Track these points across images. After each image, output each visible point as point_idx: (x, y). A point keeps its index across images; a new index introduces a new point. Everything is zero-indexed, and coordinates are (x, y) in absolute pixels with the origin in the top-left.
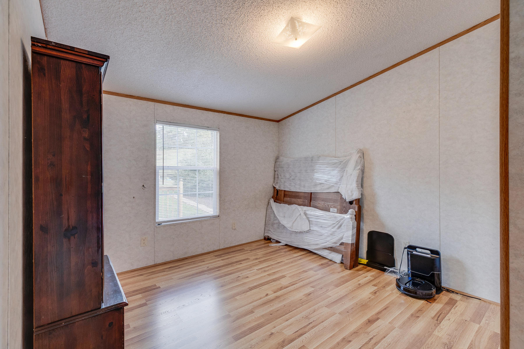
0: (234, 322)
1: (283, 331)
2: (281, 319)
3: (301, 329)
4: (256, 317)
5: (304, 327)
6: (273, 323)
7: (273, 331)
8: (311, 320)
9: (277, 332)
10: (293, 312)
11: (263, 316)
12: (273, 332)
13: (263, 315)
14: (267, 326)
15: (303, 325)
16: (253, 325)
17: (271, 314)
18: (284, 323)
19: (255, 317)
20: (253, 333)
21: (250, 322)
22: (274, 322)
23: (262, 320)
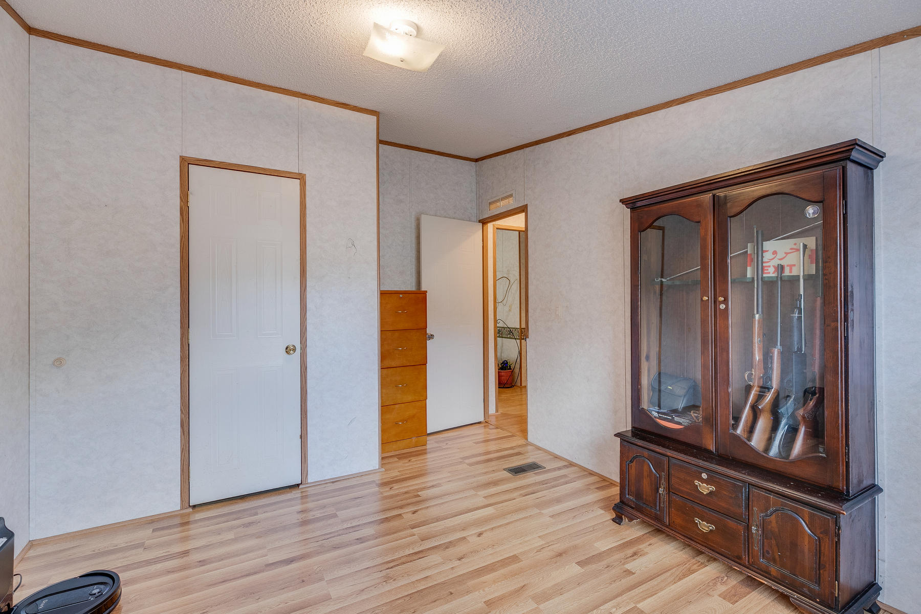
0: (523, 584)
1: (442, 560)
2: (436, 581)
3: (411, 561)
4: (481, 591)
5: (404, 563)
6: (453, 576)
7: (457, 563)
8: (384, 574)
9: (451, 560)
10: (406, 594)
11: (468, 592)
12: (458, 561)
13: (467, 595)
14: (465, 572)
15: (404, 566)
16: (489, 575)
17: (451, 593)
18: (433, 573)
19: (484, 591)
20: (489, 563)
21: (495, 582)
22: (450, 577)
23: (471, 583)
